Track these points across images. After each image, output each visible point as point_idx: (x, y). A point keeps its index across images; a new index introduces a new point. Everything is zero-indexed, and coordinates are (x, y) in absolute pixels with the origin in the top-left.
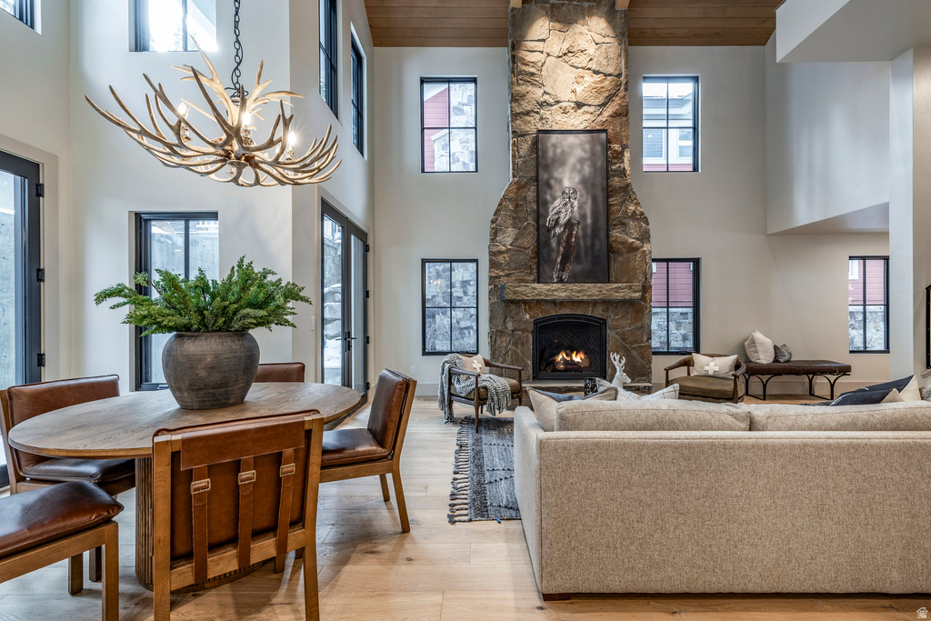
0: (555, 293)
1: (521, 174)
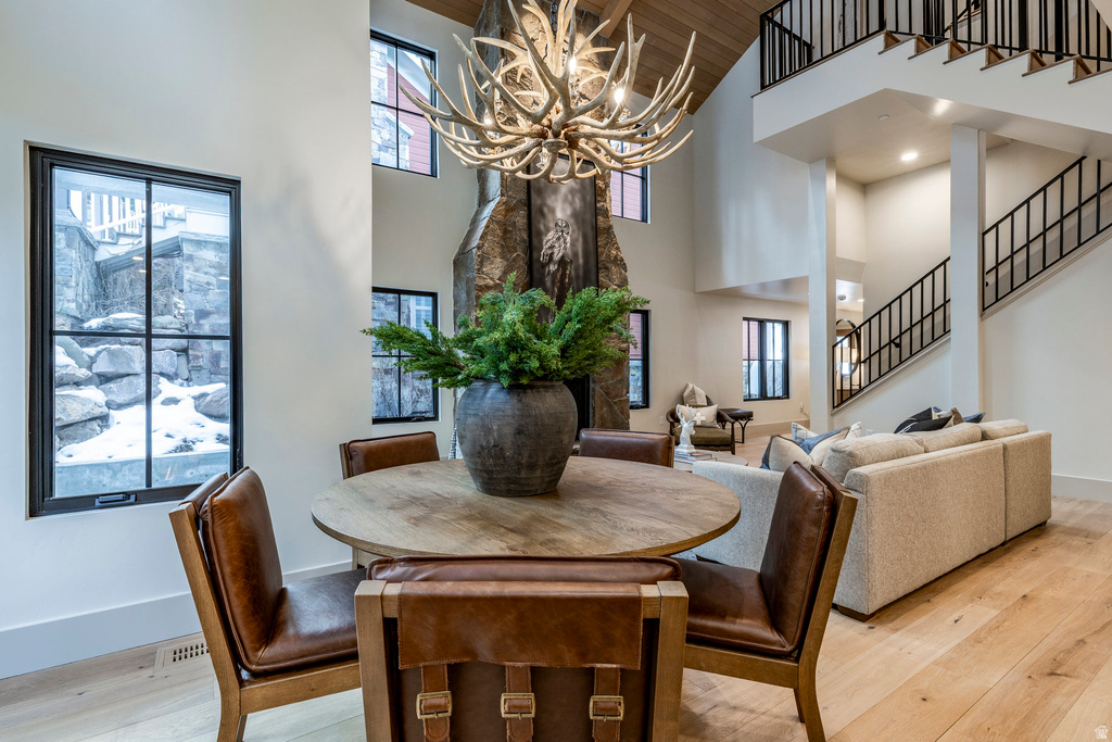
1: (510, 193)
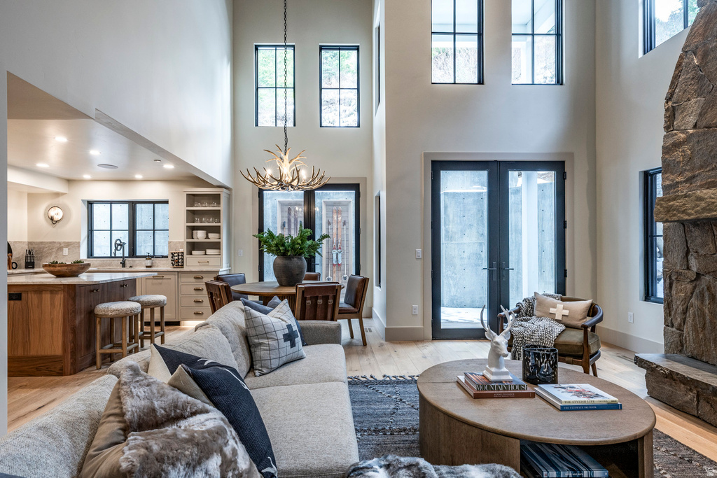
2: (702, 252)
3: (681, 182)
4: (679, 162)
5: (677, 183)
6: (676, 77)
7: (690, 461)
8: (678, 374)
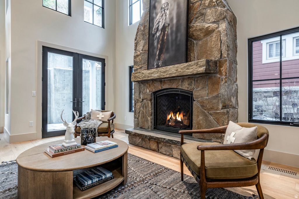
0: (153, 75)
2: (144, 92)
3: (139, 69)
4: (138, 62)
5: (138, 69)
6: (137, 33)
7: (139, 161)
8: (137, 133)
